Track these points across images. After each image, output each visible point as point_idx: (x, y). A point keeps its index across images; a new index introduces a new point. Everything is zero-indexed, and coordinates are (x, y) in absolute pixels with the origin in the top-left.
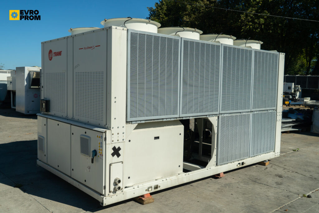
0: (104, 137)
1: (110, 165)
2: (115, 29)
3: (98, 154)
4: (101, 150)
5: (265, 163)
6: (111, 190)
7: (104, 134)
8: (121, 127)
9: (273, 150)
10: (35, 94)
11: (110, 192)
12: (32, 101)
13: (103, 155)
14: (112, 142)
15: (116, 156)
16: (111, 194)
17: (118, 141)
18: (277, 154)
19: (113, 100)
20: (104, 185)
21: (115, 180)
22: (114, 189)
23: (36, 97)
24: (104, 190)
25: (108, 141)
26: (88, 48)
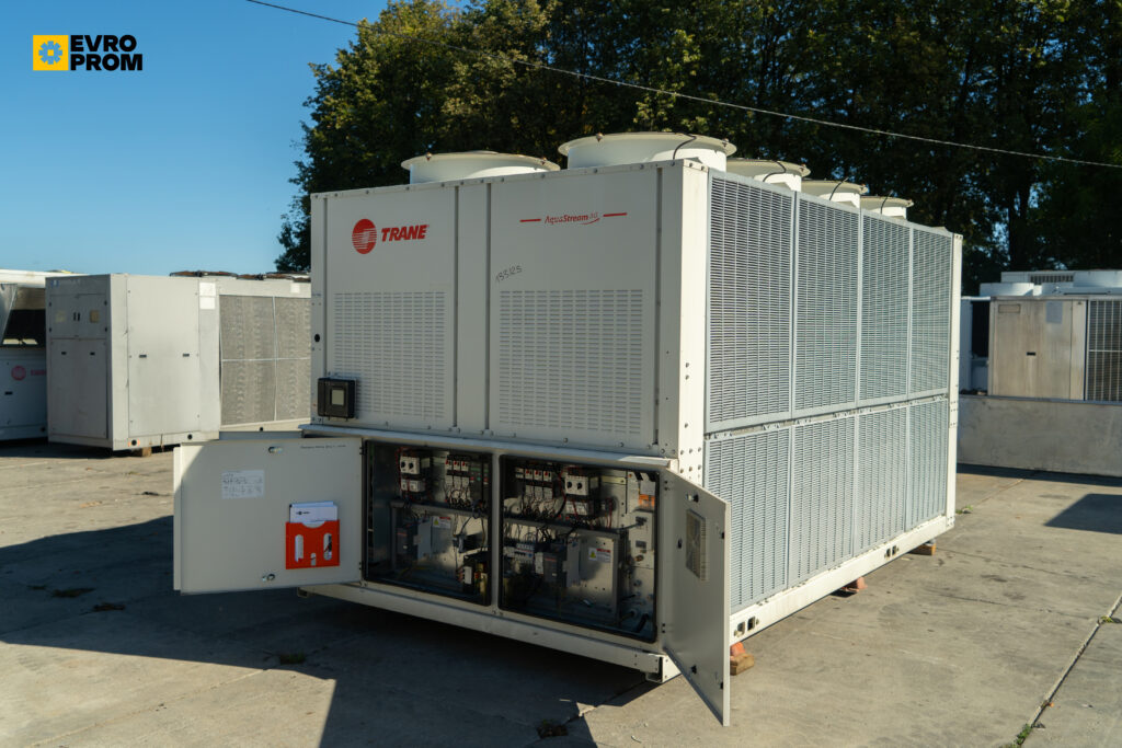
5: (930, 548)
8: (695, 450)
9: (944, 511)
12: (7, 394)
18: (949, 522)
19: (683, 372)
26: (568, 219)
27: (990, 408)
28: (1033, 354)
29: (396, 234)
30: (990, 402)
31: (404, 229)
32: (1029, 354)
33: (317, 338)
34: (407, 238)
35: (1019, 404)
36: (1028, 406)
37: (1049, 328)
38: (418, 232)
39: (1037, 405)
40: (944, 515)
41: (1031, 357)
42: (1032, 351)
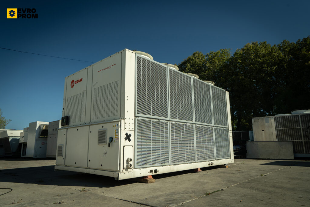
0: (120, 125)
1: (124, 147)
2: (128, 51)
3: (114, 139)
4: (117, 135)
5: (226, 166)
6: (124, 167)
7: (120, 122)
8: (131, 119)
9: (230, 157)
10: (43, 142)
11: (124, 169)
12: (40, 148)
13: (118, 139)
14: (125, 129)
15: (127, 140)
16: (124, 171)
17: (129, 129)
18: (232, 161)
19: (126, 98)
20: (119, 163)
21: (128, 159)
22: (127, 166)
23: (43, 145)
24: (119, 167)
25: (123, 128)
26: (106, 69)
27: (255, 144)
28: (264, 131)
29: (78, 82)
30: (255, 143)
31: (79, 80)
32: (262, 131)
33: (64, 109)
34: (79, 82)
35: (262, 143)
36: (264, 143)
37: (266, 124)
38: (81, 80)
39: (266, 143)
40: (230, 158)
41: (263, 131)
42: (263, 130)
